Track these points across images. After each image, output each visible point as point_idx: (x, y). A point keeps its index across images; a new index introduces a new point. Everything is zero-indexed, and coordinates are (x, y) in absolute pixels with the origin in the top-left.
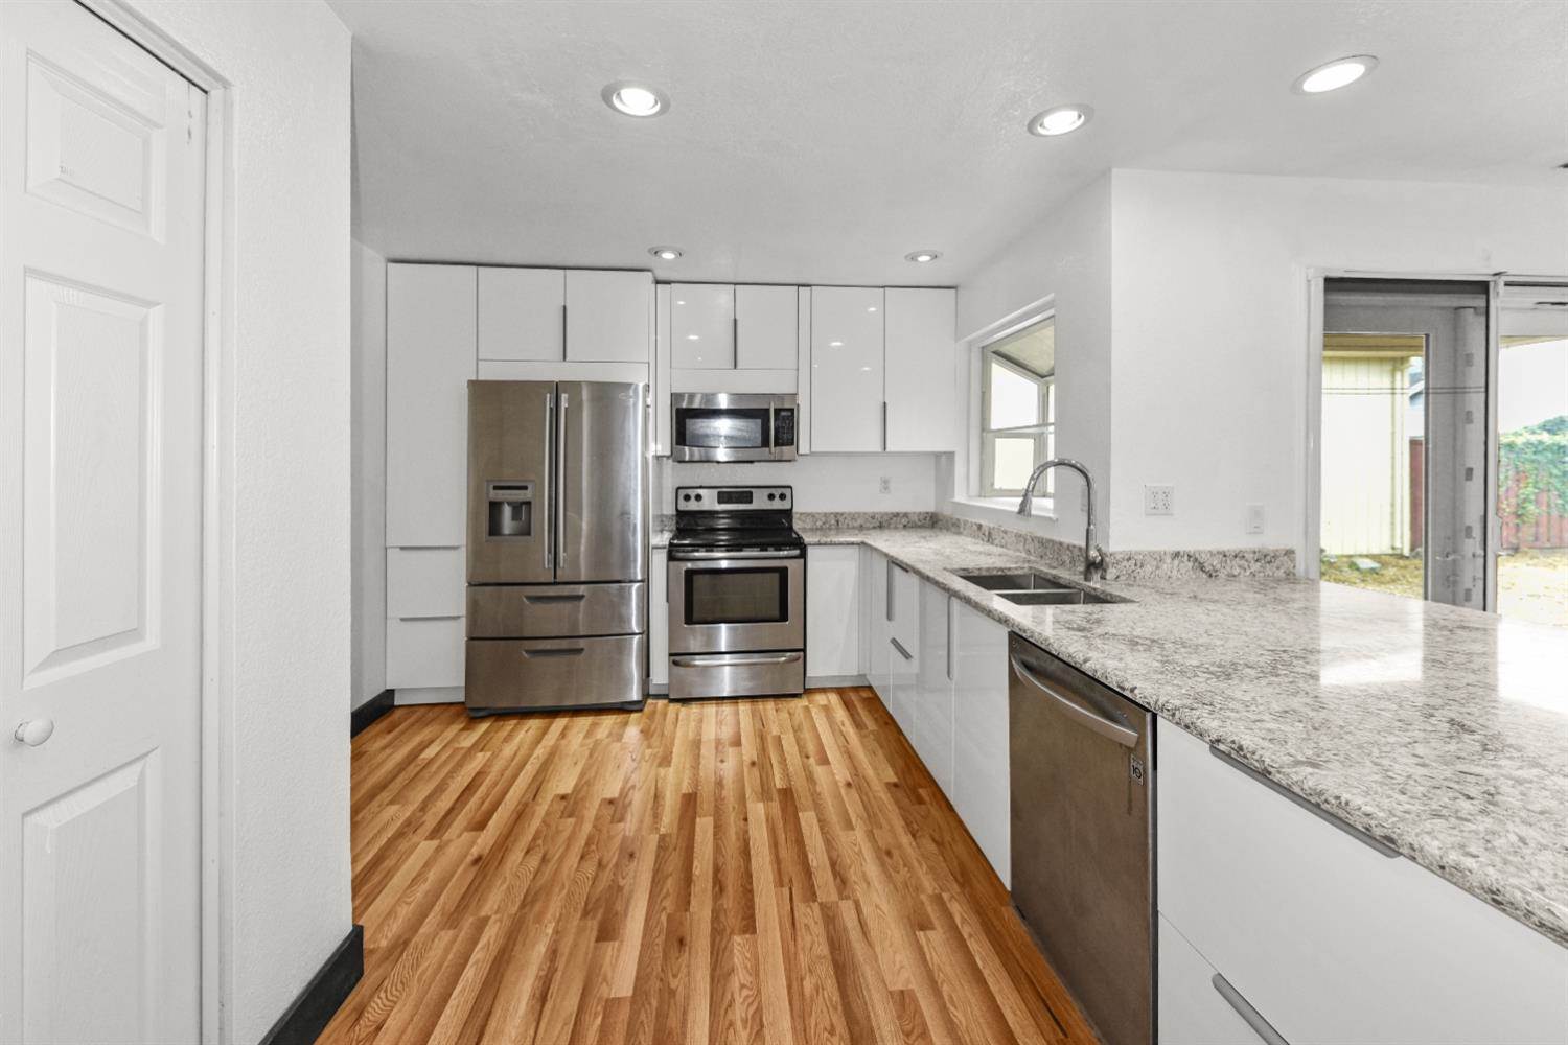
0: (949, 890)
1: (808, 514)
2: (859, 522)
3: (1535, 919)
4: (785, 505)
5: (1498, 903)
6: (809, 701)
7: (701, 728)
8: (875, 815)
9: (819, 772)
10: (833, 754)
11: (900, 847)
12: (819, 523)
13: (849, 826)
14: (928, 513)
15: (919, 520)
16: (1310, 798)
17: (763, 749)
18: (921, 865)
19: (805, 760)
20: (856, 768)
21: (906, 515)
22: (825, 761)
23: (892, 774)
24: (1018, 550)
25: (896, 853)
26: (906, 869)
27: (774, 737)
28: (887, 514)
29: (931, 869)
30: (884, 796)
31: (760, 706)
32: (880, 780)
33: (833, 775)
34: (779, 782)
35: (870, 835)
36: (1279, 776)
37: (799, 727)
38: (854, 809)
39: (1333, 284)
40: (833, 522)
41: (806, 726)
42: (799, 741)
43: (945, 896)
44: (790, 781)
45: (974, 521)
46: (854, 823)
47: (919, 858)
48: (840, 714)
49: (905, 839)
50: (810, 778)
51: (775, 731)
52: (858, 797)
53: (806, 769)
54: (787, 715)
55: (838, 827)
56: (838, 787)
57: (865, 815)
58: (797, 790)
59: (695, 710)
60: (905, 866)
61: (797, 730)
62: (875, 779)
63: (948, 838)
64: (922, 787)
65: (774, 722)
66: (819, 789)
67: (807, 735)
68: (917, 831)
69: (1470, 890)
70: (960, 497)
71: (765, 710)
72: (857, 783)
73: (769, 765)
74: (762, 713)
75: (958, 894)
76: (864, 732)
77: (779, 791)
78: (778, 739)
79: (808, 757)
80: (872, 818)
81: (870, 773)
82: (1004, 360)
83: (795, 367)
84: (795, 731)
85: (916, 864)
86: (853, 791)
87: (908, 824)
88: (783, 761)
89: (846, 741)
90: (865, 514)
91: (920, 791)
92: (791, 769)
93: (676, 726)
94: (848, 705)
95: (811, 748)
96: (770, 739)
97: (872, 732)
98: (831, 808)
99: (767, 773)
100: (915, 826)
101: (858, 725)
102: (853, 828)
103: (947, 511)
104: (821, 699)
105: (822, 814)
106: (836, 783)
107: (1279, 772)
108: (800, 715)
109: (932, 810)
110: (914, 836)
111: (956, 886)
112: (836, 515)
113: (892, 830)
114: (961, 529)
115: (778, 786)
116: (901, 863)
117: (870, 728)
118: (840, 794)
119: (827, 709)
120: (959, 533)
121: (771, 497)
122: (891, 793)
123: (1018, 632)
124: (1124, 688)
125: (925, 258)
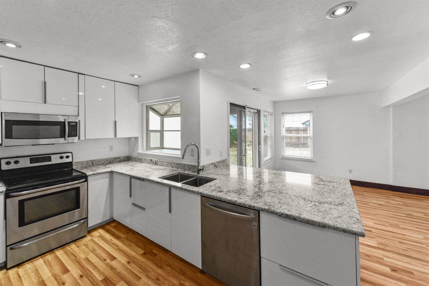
0: (182, 280)
1: (79, 162)
2: (102, 162)
3: (351, 233)
4: (69, 160)
5: (344, 232)
6: (91, 236)
7: (39, 273)
8: (145, 268)
9: (114, 263)
10: (115, 254)
11: (160, 275)
12: (84, 165)
13: (139, 278)
14: (126, 156)
15: (124, 159)
16: (306, 222)
17: (82, 267)
18: (169, 276)
19: (105, 262)
20: (127, 255)
21: (119, 158)
22: (113, 258)
23: (141, 250)
24: (168, 167)
25: (160, 277)
26: (166, 281)
27: (84, 259)
28: (112, 158)
29: (174, 276)
30: (142, 259)
31: (68, 248)
32: (139, 254)
33: (120, 262)
34: (100, 278)
35: (148, 277)
36: (298, 219)
37: (93, 249)
38: (136, 270)
39: (232, 104)
40: (90, 164)
41: (96, 247)
42: (97, 255)
43: (182, 282)
44: (104, 274)
45: (149, 158)
46: (140, 276)
47: (168, 275)
48: (108, 236)
49: (160, 271)
50: (112, 268)
51: (83, 256)
52: (135, 265)
53: (108, 265)
54: (84, 247)
55: (135, 281)
56: (125, 266)
57: (142, 271)
58: (109, 276)
59: (29, 267)
60: (165, 280)
61: (93, 251)
62: (136, 255)
63: (171, 262)
64: (153, 249)
65: (80, 253)
66: (118, 271)
67: (99, 251)
68: (161, 265)
69: (340, 231)
70: (140, 151)
71: (72, 249)
72: (131, 260)
73: (90, 273)
74: (72, 252)
75: (185, 279)
76: (122, 239)
77: (102, 281)
78: (87, 259)
79: (105, 260)
80: (144, 270)
81: (133, 254)
82: (152, 110)
83: (78, 105)
84: (93, 252)
85: (168, 277)
86: (132, 264)
87: (157, 265)
88: (95, 267)
89: (117, 246)
90: (104, 159)
91: (153, 251)
92: (101, 269)
93: (22, 281)
94: (108, 231)
95: (104, 256)
96: (82, 261)
97: (124, 238)
98: (127, 275)
99: (91, 277)
100: (160, 264)
101: (118, 238)
102: (141, 278)
103: (134, 155)
104: (96, 233)
105: (126, 280)
106: (123, 264)
107: (298, 218)
108: (91, 245)
109: (160, 255)
110: (161, 268)
111: (183, 277)
112: (92, 161)
113: (154, 270)
114: (143, 161)
115: (100, 279)
116: (164, 280)
117: (123, 237)
118: (128, 268)
119: (101, 237)
120: (142, 162)
121: (61, 158)
122: (145, 257)
123: (207, 196)
124: (251, 207)
125: (136, 76)
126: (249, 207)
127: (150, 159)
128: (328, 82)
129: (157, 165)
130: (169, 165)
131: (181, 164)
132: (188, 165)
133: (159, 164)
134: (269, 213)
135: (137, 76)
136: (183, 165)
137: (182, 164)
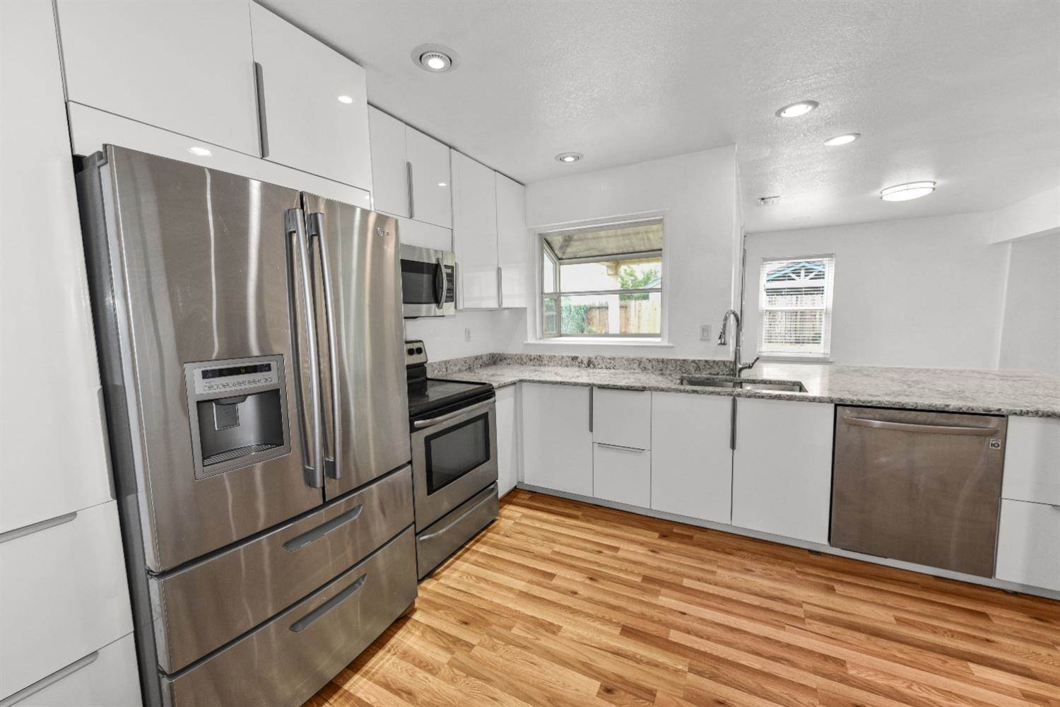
4: (423, 358)
10: (605, 541)
15: (488, 360)
19: (603, 554)
34: (639, 580)
45: (564, 355)
70: (531, 340)
72: (653, 548)
77: (644, 582)
78: (559, 554)
79: (600, 552)
86: (663, 553)
103: (513, 350)
112: (445, 362)
114: (545, 363)
120: (541, 366)
123: (861, 404)
124: (991, 411)
125: (569, 159)
126: (985, 411)
127: (570, 355)
128: (935, 183)
129: (594, 367)
130: (635, 366)
131: (673, 362)
132: (694, 361)
133: (598, 364)
134: (1040, 416)
135: (572, 157)
136: (678, 363)
137: (676, 361)
